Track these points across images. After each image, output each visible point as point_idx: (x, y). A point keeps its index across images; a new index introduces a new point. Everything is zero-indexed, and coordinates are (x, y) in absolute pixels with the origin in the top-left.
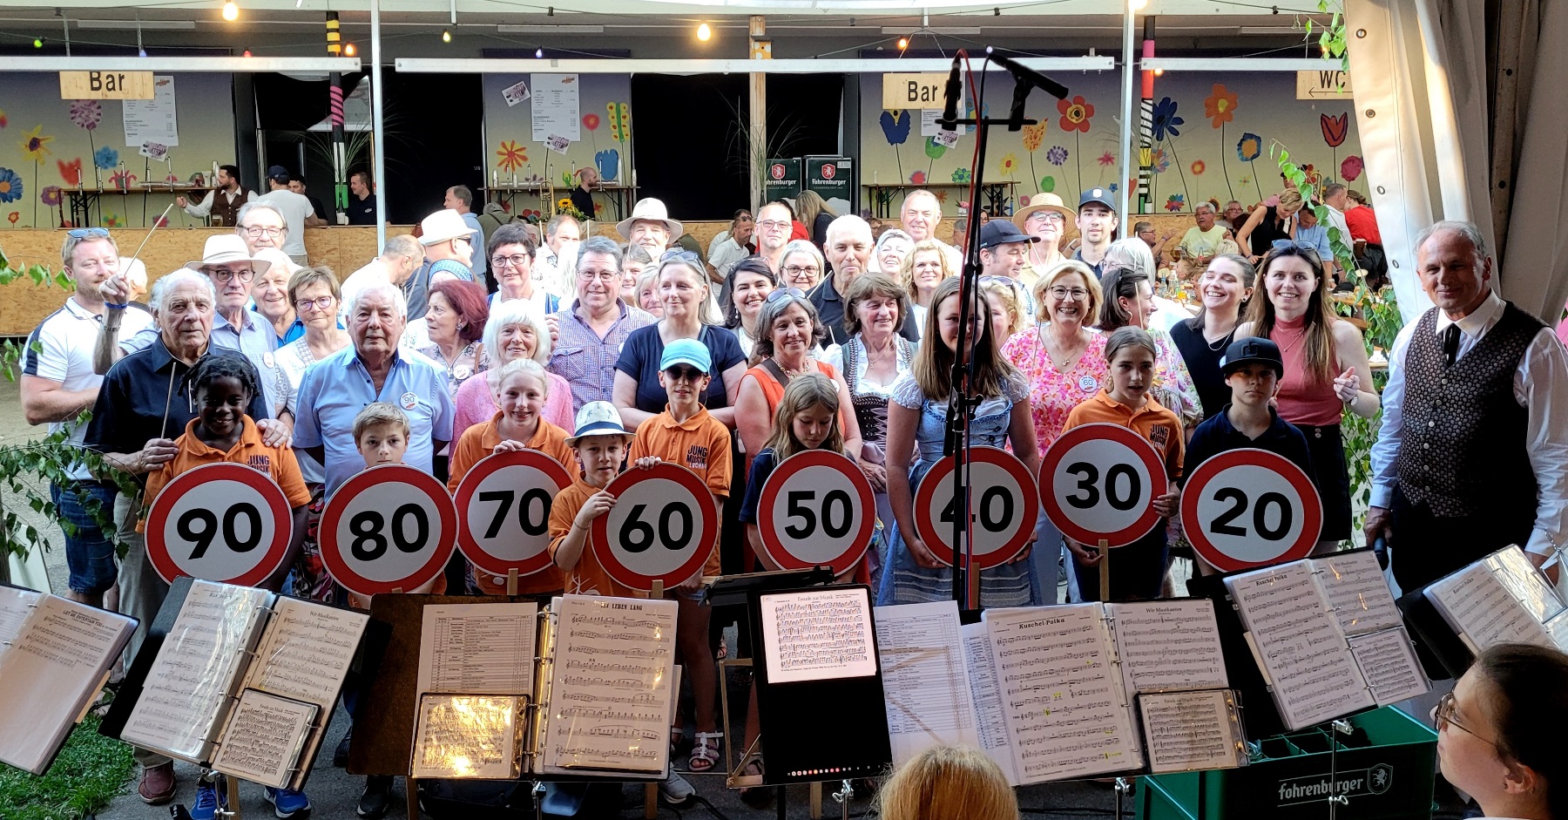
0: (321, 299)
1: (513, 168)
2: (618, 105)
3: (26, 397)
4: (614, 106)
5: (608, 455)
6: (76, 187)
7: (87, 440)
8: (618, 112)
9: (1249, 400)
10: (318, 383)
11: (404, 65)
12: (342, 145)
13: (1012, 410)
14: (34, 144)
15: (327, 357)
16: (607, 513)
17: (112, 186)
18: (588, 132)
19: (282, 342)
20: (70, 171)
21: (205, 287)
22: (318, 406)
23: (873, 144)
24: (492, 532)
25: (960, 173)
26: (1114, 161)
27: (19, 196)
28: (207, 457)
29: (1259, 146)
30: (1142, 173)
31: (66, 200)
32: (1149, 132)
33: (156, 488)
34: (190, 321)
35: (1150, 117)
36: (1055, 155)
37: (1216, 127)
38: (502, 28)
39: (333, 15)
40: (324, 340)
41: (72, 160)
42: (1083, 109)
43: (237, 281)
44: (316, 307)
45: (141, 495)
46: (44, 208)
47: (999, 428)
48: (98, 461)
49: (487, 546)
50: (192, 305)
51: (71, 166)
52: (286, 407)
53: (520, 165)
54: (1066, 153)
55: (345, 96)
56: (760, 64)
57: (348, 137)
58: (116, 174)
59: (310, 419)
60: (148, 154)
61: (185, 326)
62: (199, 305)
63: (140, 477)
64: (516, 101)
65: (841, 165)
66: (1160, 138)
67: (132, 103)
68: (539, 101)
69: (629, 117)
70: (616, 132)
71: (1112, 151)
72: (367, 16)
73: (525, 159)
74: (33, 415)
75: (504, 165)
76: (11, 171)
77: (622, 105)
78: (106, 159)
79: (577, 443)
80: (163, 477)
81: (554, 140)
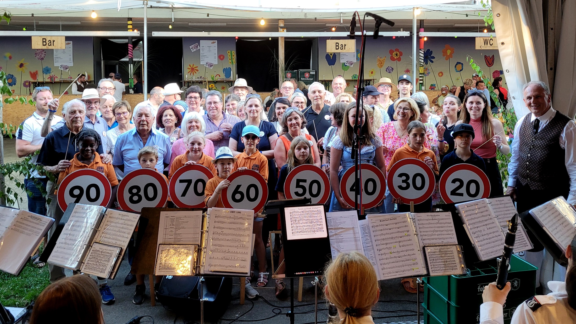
0: (124, 113)
1: (193, 74)
2: (231, 52)
3: (18, 147)
4: (230, 52)
5: (228, 166)
6: (36, 81)
7: (37, 162)
8: (231, 54)
9: (462, 146)
10: (123, 141)
11: (156, 34)
12: (132, 65)
13: (375, 150)
14: (21, 65)
15: (125, 132)
16: (227, 188)
17: (49, 80)
18: (221, 61)
19: (110, 128)
20: (34, 75)
21: (83, 106)
22: (122, 149)
23: (323, 65)
24: (184, 194)
25: (355, 76)
26: (410, 72)
27: (15, 84)
28: (81, 167)
29: (462, 66)
30: (421, 75)
31: (32, 86)
32: (422, 61)
33: (62, 178)
34: (77, 118)
35: (423, 55)
36: (389, 69)
37: (447, 59)
38: (190, 24)
39: (130, 19)
40: (125, 128)
41: (35, 71)
42: (398, 53)
43: (93, 106)
44: (122, 116)
45: (57, 181)
46: (24, 88)
47: (371, 157)
48: (41, 168)
49: (182, 200)
50: (78, 112)
51: (34, 73)
52: (110, 152)
53: (196, 73)
54: (393, 69)
55: (134, 48)
56: (282, 34)
57: (134, 63)
58: (50, 76)
59: (119, 154)
60: (62, 69)
61: (74, 119)
62: (80, 112)
63: (56, 174)
64: (195, 50)
65: (311, 73)
66: (427, 63)
67: (57, 50)
68: (203, 50)
69: (235, 56)
70: (230, 61)
71: (409, 68)
72: (142, 20)
73: (197, 70)
74: (20, 154)
75: (190, 73)
76: (13, 75)
77: (233, 52)
78: (47, 71)
79: (216, 162)
80: (65, 174)
81: (208, 64)
